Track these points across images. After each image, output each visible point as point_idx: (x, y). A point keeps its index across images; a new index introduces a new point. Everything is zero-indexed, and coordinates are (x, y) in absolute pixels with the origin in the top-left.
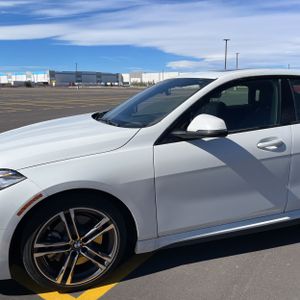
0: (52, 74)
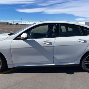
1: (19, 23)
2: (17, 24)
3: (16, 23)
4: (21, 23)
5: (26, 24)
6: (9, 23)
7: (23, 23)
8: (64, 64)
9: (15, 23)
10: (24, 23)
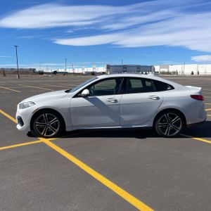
0: (108, 67)
1: (60, 71)
2: (55, 72)
3: (53, 71)
4: (63, 70)
5: (76, 72)
6: (37, 70)
7: (67, 71)
8: (134, 126)
9: (50, 71)
10: (70, 71)
